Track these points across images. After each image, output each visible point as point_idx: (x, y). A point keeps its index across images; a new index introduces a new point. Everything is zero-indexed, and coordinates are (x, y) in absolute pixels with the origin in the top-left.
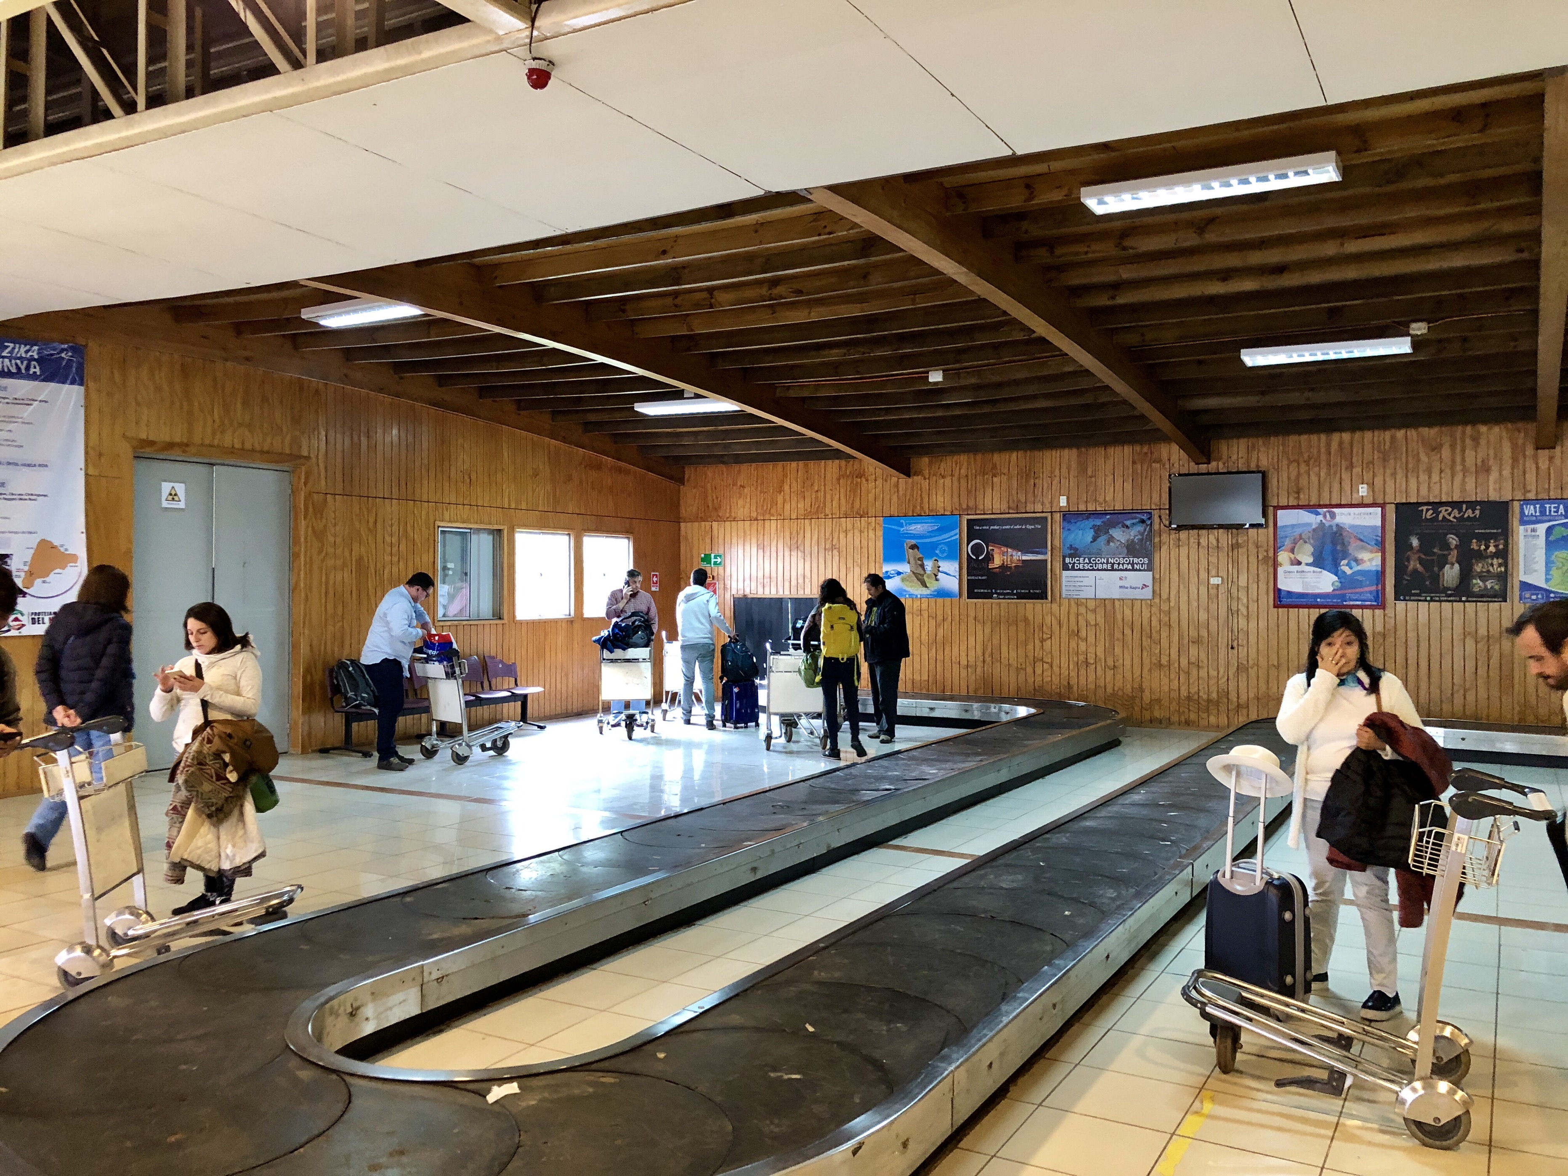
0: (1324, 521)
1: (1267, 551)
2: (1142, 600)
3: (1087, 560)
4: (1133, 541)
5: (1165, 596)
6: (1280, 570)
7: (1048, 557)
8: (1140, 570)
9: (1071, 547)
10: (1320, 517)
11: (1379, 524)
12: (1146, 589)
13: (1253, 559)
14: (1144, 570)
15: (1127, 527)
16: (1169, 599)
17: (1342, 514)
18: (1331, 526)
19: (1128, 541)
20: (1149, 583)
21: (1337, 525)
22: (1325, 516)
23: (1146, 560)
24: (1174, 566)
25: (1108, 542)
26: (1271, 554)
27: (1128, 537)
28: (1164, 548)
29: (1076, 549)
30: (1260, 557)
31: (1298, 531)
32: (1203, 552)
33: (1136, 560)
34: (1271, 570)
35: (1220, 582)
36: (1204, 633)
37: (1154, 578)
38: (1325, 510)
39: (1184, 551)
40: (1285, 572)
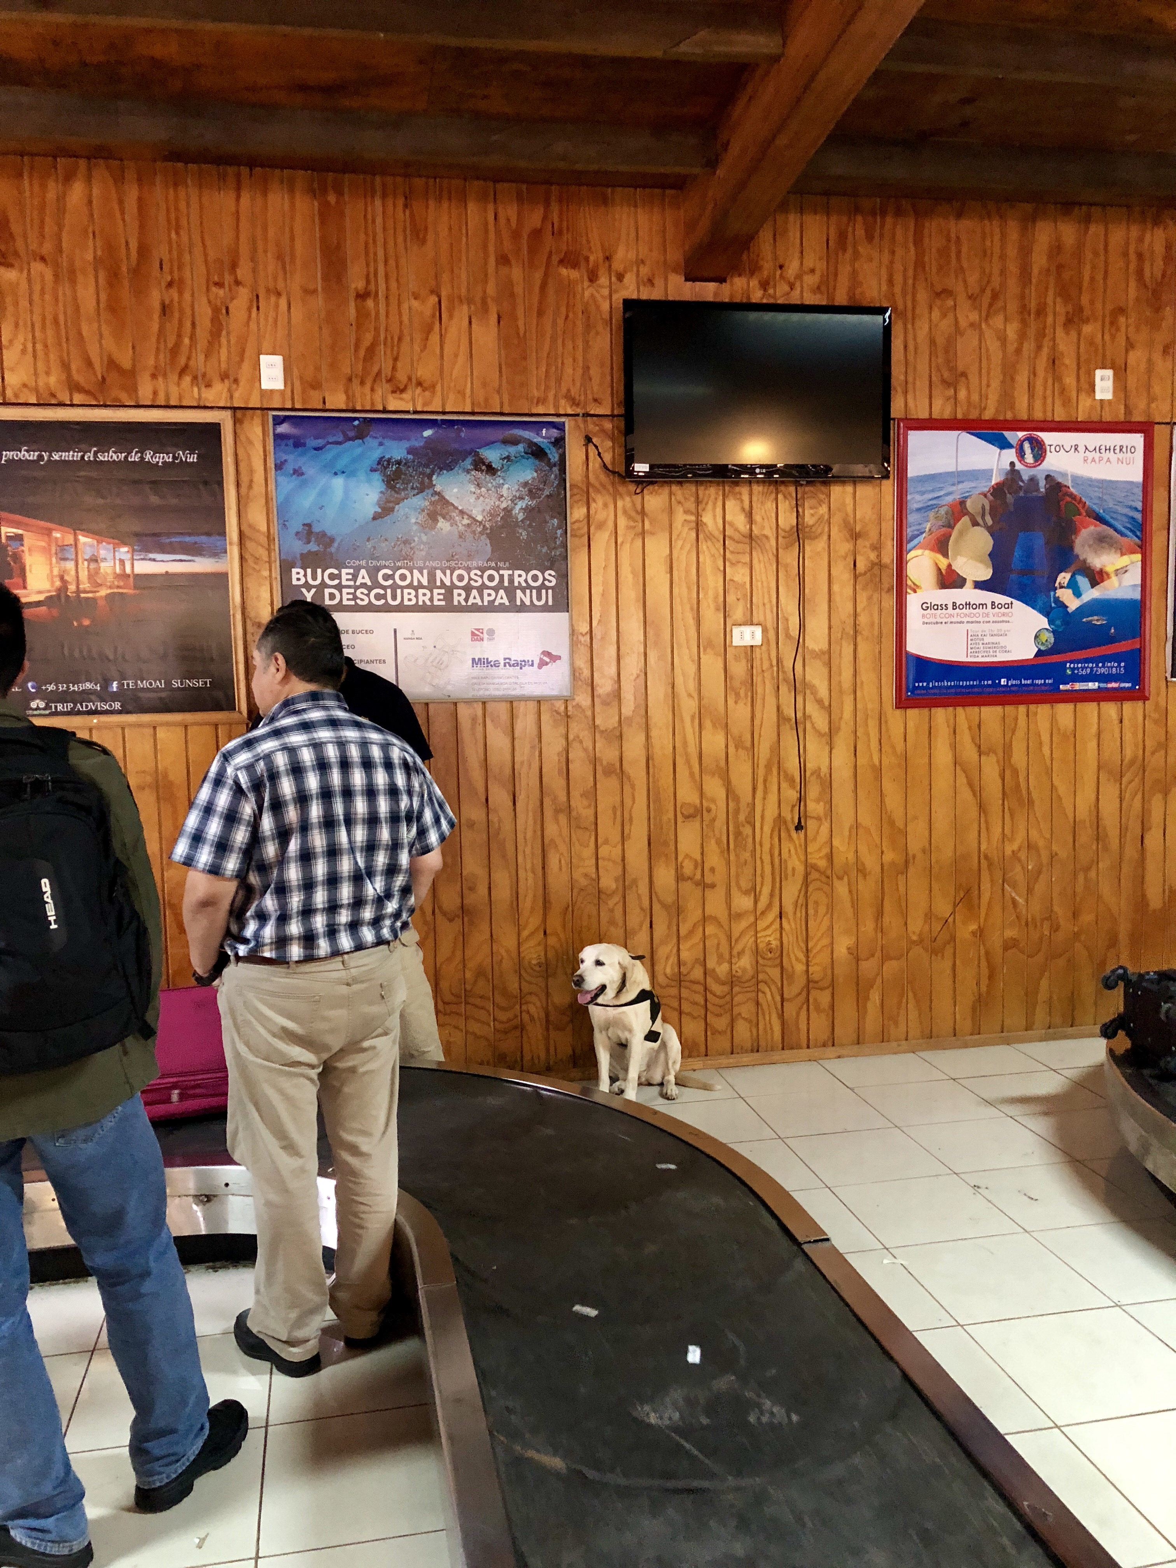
0: (1019, 466)
1: (877, 548)
2: (539, 701)
3: (364, 577)
4: (508, 511)
5: (605, 686)
6: (913, 602)
7: (230, 564)
8: (533, 608)
9: (308, 532)
10: (1010, 455)
11: (1138, 477)
12: (552, 667)
13: (843, 574)
14: (546, 609)
15: (491, 470)
16: (617, 694)
17: (1059, 448)
18: (1033, 480)
19: (492, 515)
20: (561, 647)
21: (1048, 477)
22: (1021, 454)
23: (551, 578)
24: (630, 593)
25: (433, 516)
26: (889, 554)
27: (490, 502)
28: (602, 540)
29: (326, 540)
30: (861, 566)
31: (956, 493)
32: (710, 553)
33: (520, 577)
34: (890, 602)
35: (758, 640)
36: (715, 788)
37: (573, 632)
38: (1021, 434)
39: (657, 548)
40: (926, 607)
